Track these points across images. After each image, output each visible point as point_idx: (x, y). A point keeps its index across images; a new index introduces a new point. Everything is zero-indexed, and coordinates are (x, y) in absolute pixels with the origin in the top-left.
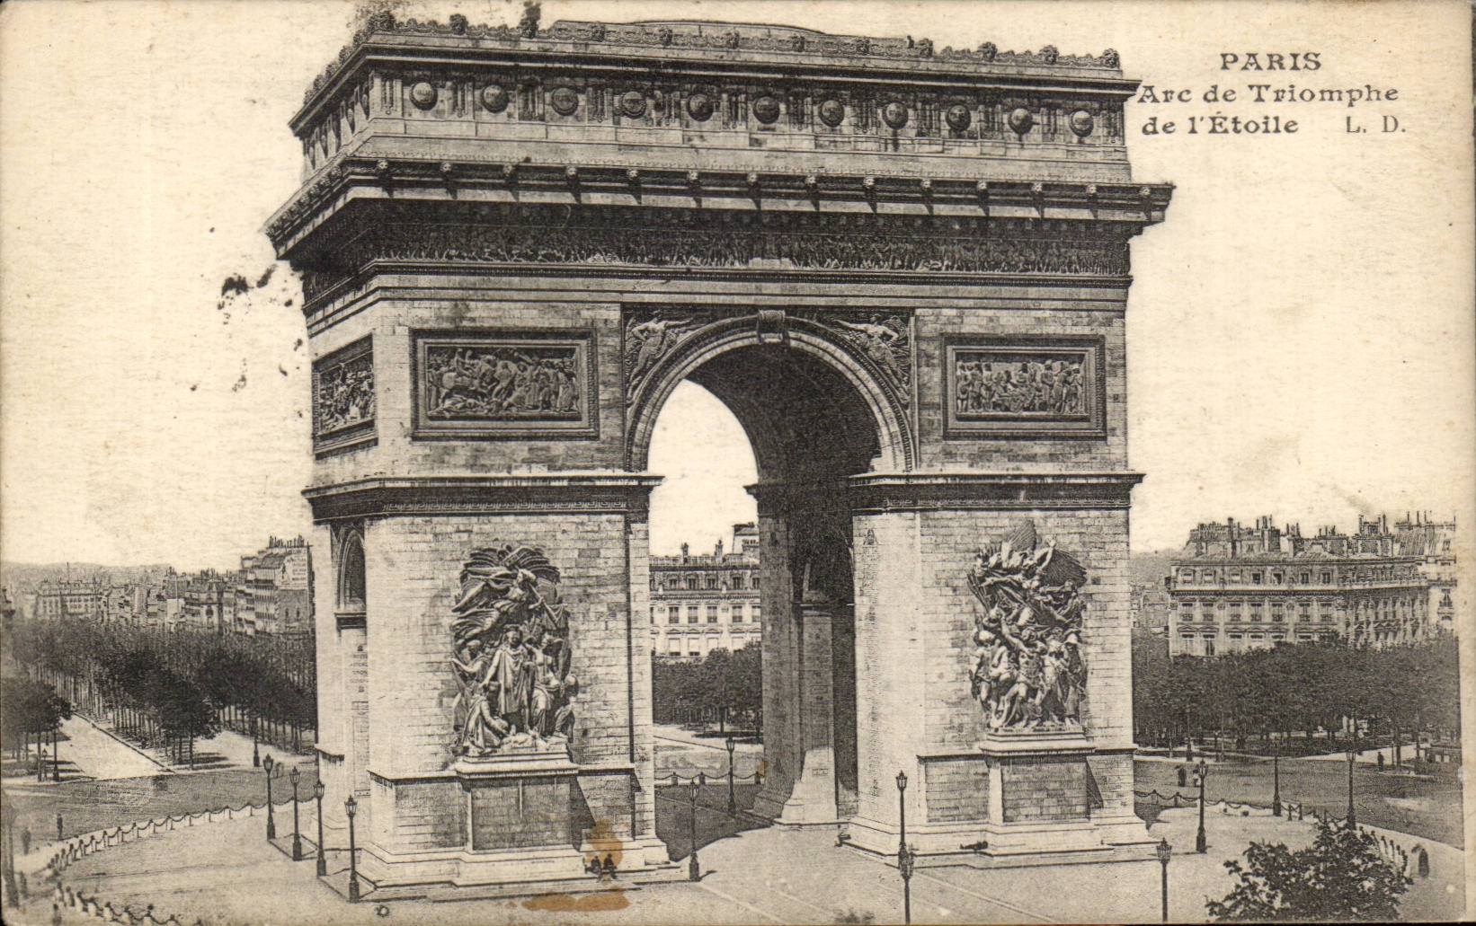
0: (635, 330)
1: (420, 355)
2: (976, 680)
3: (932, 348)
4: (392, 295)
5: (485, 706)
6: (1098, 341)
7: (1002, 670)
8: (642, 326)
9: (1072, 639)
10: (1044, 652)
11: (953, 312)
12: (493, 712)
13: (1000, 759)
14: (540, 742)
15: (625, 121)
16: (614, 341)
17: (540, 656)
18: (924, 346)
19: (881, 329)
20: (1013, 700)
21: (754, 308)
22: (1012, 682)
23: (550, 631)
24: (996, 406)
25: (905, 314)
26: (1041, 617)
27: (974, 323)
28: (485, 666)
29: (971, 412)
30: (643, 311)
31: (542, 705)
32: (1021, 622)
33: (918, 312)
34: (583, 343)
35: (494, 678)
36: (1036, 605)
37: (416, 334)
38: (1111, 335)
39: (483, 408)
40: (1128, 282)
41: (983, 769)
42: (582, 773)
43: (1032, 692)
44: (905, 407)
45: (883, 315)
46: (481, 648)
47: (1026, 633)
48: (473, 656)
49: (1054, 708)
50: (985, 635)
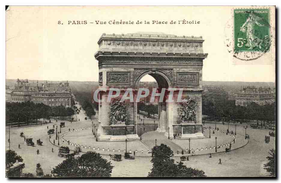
0: (136, 71)
1: (108, 75)
2: (180, 116)
3: (176, 74)
4: (105, 67)
5: (115, 118)
6: (198, 73)
7: (184, 115)
8: (137, 71)
9: (193, 111)
10: (189, 112)
11: (178, 69)
12: (116, 119)
13: (183, 126)
14: (122, 123)
15: (135, 46)
16: (133, 73)
17: (122, 112)
18: (174, 74)
19: (169, 71)
20: (185, 118)
21: (152, 69)
22: (185, 116)
23: (123, 109)
24: (184, 81)
25: (172, 69)
26: (189, 108)
27: (181, 70)
28: (115, 113)
29: (181, 82)
30: (137, 69)
31: (122, 118)
32: (186, 108)
33: (174, 69)
34: (129, 73)
35: (116, 114)
36: (188, 106)
37: (107, 72)
38: (200, 72)
39: (116, 81)
40: (202, 65)
41: (181, 127)
42: (127, 126)
43: (187, 117)
44: (172, 81)
45: (169, 69)
46: (115, 111)
47: (187, 110)
48: (114, 112)
49: (190, 119)
50: (181, 110)
